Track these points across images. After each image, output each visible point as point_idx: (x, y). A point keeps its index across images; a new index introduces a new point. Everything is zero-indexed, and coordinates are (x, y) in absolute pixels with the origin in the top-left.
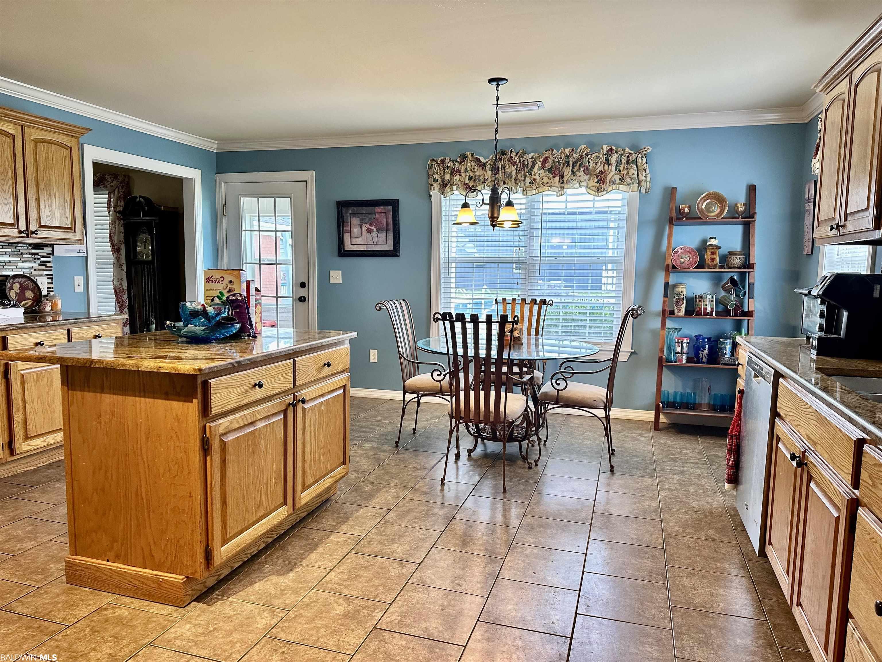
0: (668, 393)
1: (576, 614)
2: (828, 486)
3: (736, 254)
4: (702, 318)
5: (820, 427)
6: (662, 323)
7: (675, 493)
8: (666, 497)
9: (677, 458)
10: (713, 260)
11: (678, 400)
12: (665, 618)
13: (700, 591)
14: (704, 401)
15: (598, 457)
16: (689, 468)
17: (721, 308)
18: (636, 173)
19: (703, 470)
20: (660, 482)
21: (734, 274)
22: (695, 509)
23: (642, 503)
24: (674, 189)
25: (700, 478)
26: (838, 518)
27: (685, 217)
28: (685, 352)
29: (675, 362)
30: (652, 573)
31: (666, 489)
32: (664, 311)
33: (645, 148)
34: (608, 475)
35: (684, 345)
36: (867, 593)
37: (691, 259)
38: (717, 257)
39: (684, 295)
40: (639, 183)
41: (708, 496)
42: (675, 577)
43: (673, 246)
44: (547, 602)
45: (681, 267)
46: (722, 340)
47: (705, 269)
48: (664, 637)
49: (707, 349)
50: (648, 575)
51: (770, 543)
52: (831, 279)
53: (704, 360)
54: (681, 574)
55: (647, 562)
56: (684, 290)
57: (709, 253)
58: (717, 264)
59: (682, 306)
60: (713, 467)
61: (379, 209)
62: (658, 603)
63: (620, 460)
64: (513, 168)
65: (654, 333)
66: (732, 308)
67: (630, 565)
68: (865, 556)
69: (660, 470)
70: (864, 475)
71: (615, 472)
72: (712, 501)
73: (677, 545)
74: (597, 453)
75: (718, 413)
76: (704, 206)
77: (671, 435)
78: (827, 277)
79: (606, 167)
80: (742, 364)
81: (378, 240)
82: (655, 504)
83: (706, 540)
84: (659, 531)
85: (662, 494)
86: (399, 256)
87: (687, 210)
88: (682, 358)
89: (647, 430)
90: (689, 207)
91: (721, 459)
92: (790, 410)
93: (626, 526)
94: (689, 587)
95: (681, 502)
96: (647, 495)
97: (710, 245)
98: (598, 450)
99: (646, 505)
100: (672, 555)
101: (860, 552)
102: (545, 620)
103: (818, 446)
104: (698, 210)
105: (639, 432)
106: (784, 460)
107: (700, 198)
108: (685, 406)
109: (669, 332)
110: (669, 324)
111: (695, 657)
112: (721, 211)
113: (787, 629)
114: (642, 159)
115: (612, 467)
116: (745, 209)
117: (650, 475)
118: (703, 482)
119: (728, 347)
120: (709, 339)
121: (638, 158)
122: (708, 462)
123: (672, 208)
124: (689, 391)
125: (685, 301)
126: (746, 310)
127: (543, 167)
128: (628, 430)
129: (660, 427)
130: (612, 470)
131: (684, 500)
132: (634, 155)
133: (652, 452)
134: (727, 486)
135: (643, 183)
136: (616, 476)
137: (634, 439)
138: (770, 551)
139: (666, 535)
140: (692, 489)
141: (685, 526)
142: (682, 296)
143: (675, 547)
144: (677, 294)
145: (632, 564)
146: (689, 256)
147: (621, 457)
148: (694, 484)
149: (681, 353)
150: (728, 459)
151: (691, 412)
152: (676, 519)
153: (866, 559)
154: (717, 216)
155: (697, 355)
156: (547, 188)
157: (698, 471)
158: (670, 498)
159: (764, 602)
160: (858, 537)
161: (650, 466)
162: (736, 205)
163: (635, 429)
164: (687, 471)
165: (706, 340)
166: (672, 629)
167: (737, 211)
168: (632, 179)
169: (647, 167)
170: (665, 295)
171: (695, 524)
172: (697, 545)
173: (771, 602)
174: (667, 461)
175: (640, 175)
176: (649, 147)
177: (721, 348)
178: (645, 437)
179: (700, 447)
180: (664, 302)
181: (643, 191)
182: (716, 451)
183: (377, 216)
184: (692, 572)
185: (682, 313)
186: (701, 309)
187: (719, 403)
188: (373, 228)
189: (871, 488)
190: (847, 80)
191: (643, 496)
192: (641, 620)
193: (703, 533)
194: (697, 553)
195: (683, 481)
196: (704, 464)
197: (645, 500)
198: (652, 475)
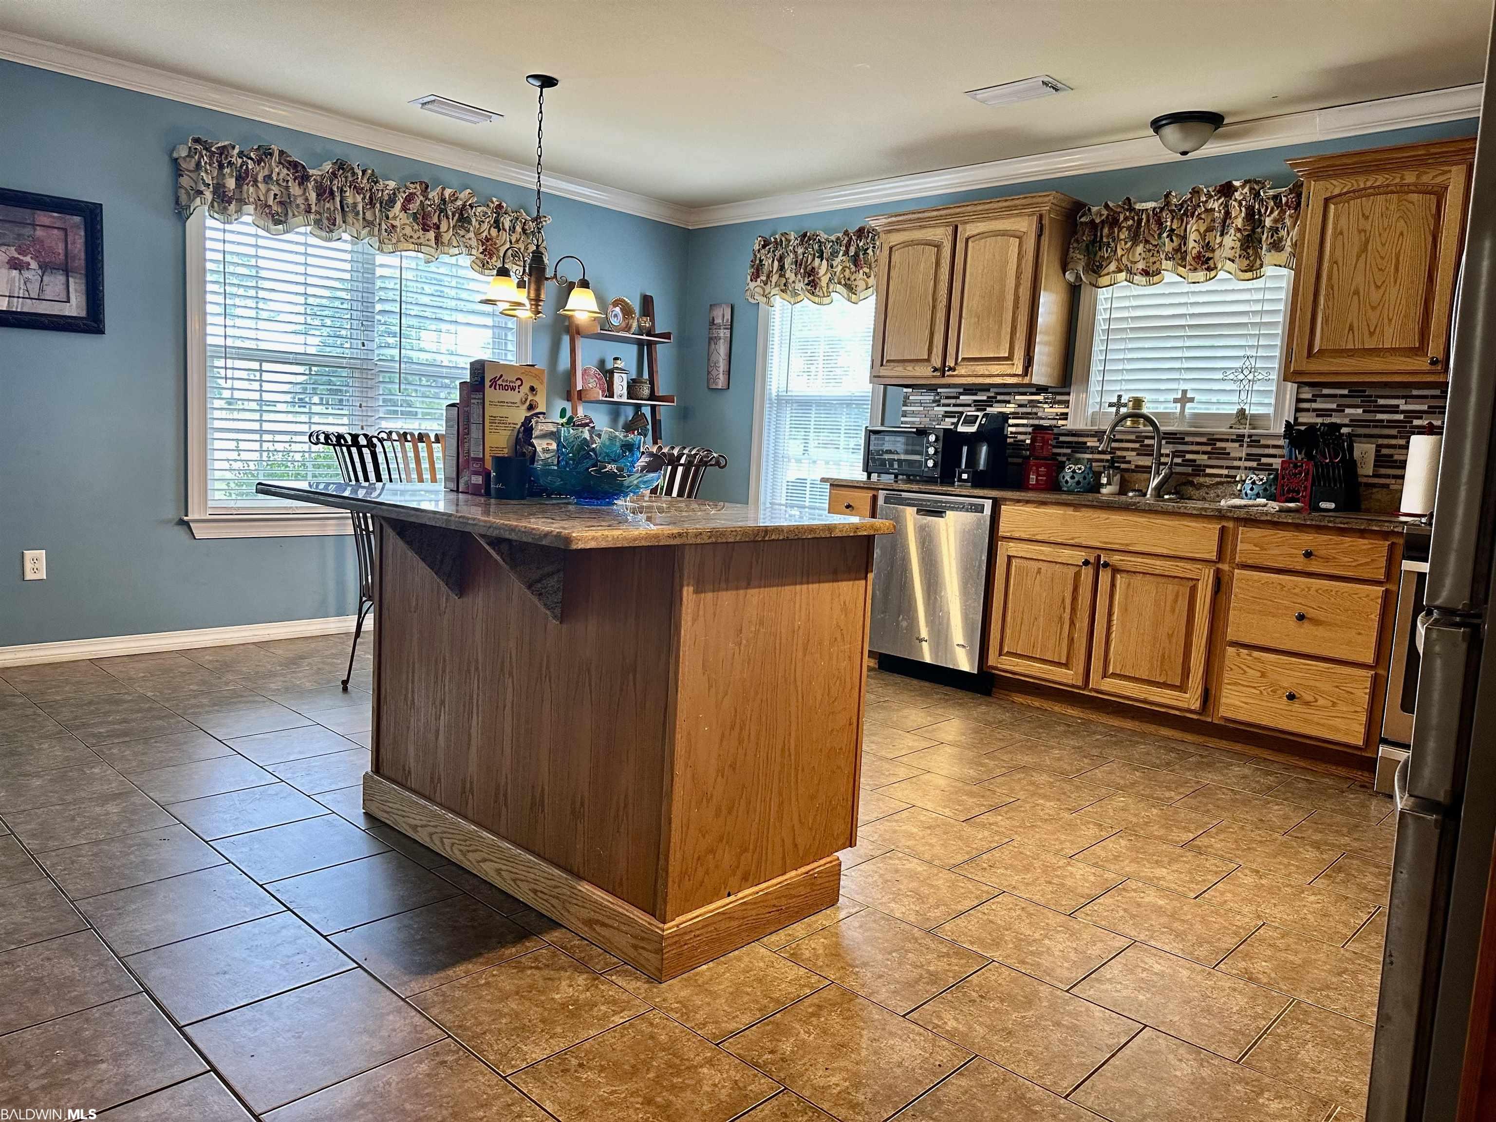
3: (644, 383)
33: (545, 217)
37: (598, 385)
51: (1003, 654)
57: (616, 378)
61: (43, 218)
64: (359, 198)
68: (1254, 597)
79: (494, 232)
81: (41, 290)
86: (102, 332)
92: (1046, 529)
97: (616, 367)
101: (1245, 597)
127: (404, 209)
132: (531, 223)
138: (1003, 661)
146: (595, 381)
154: (625, 330)
156: (412, 246)
183: (39, 232)
188: (28, 259)
189: (1258, 552)
190: (944, 230)
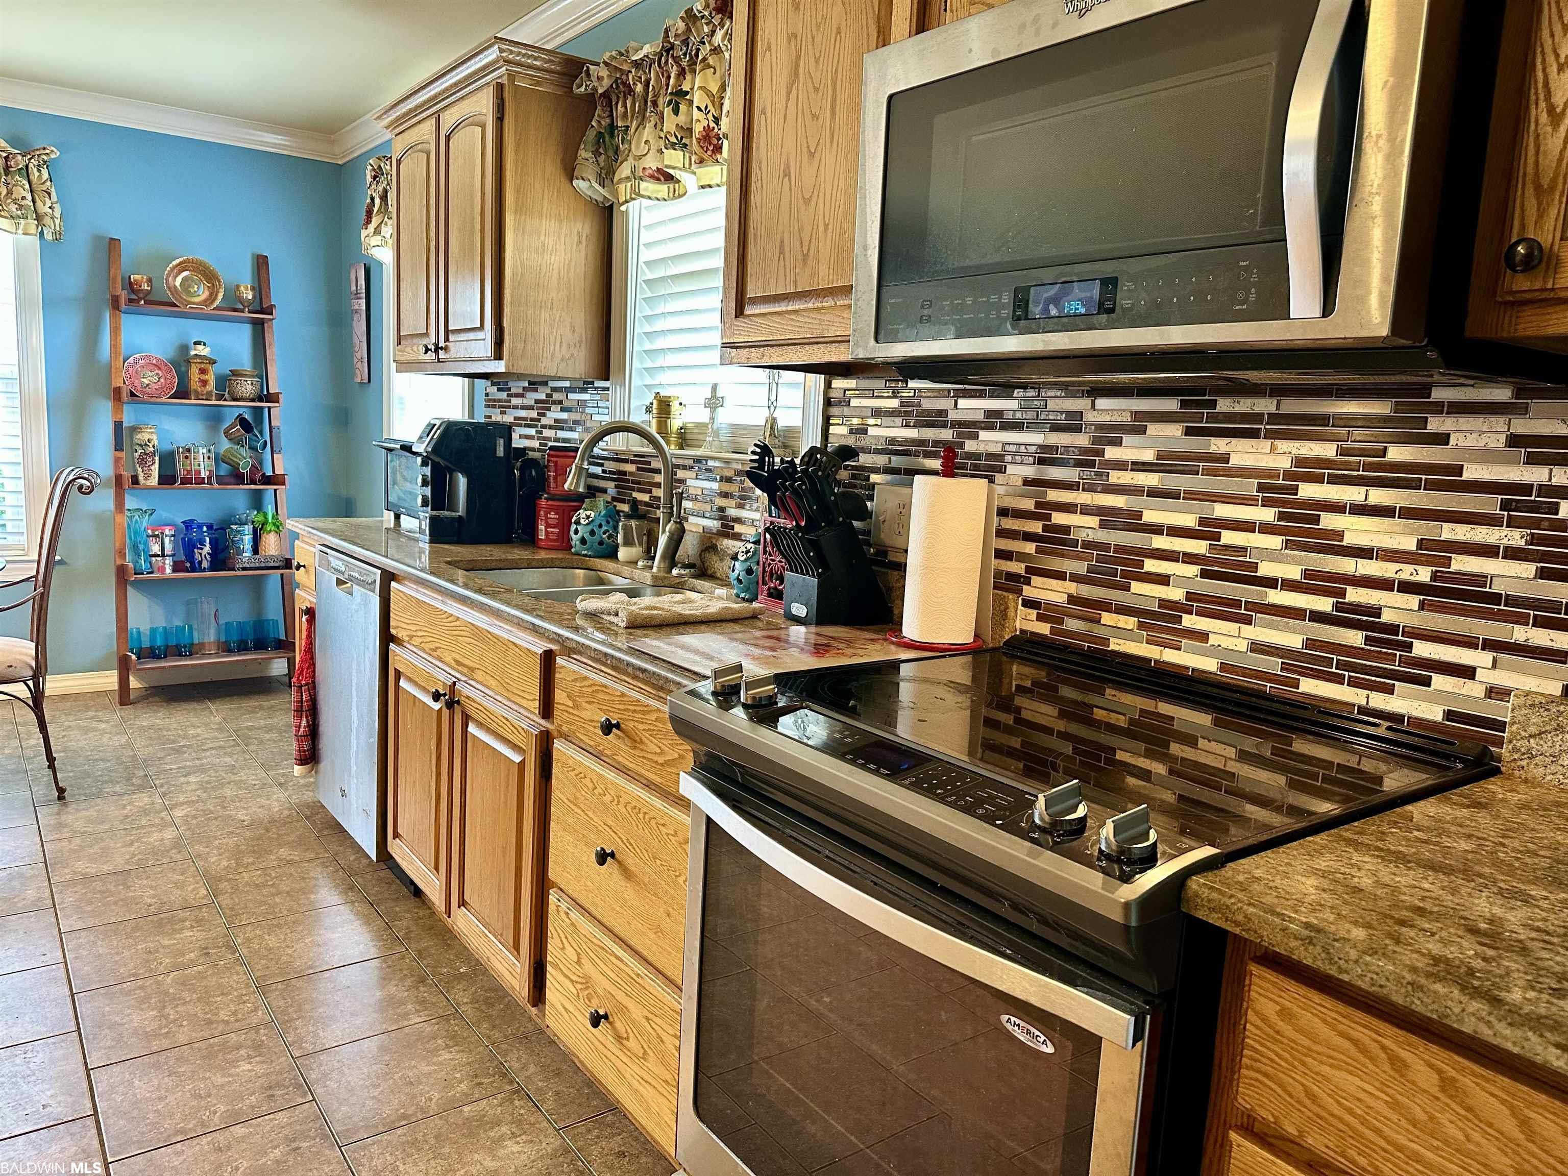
0: (139, 633)
1: (88, 1071)
2: (501, 724)
3: (246, 375)
4: (194, 489)
5: (479, 644)
6: (116, 501)
7: (200, 806)
8: (187, 816)
9: (184, 746)
10: (204, 383)
11: (159, 642)
12: (256, 1010)
13: (298, 947)
14: (209, 638)
15: (22, 779)
16: (209, 758)
17: (224, 469)
18: (29, 197)
19: (235, 757)
20: (165, 794)
21: (245, 410)
22: (246, 823)
23: (145, 840)
24: (114, 244)
25: (235, 771)
26: (522, 764)
27: (144, 298)
28: (170, 553)
29: (148, 573)
30: (206, 948)
31: (182, 804)
32: (119, 479)
33: (44, 149)
34: (55, 807)
35: (167, 540)
36: (576, 846)
37: (162, 380)
38: (211, 378)
39: (154, 446)
40: (39, 218)
41: (260, 796)
42: (249, 940)
43: (123, 351)
44: (15, 1076)
45: (144, 393)
46: (234, 527)
47: (190, 399)
48: (264, 1038)
49: (208, 545)
50: (201, 956)
51: (396, 835)
52: (442, 428)
53: (205, 564)
54: (257, 932)
55: (191, 934)
56: (154, 437)
57: (194, 370)
58: (211, 391)
59: (152, 468)
60: (252, 747)
62: (236, 990)
63: (71, 774)
65: (99, 519)
66: (245, 470)
67: (161, 950)
68: (569, 800)
69: (159, 773)
70: (560, 696)
71: (68, 799)
72: (268, 802)
73: (236, 889)
74: (16, 772)
75: (234, 656)
76: (178, 283)
77: (155, 708)
78: (435, 425)
80: (304, 566)
82: (169, 834)
83: (280, 867)
84: (194, 877)
85: (178, 813)
87: (145, 287)
88: (164, 563)
89: (105, 708)
90: (150, 281)
91: (260, 731)
92: (418, 628)
93: (129, 887)
94: (279, 948)
95: (216, 819)
96: (149, 823)
97: (196, 355)
98: (14, 766)
99: (155, 841)
100: (232, 909)
101: (562, 796)
102: (25, 1109)
103: (478, 671)
104: (169, 288)
105: (91, 714)
106: (414, 703)
107: (171, 266)
108: (178, 651)
109: (131, 518)
110: (131, 502)
111: (324, 1044)
112: (211, 294)
113: (437, 950)
114: (39, 171)
115: (61, 791)
116: (254, 297)
117: (141, 788)
118: (242, 775)
119: (248, 539)
120: (210, 527)
121: (31, 165)
122: (240, 741)
123: (115, 278)
124: (177, 622)
125: (157, 459)
126: (269, 473)
128: (66, 715)
129: (131, 697)
130: (61, 797)
131: (220, 814)
132: (19, 157)
133: (129, 745)
134: (298, 770)
135: (47, 221)
136: (71, 808)
137: (86, 730)
138: (396, 848)
139: (212, 881)
140: (228, 792)
141: (237, 854)
142: (152, 449)
143: (233, 893)
144: (141, 445)
145: (164, 947)
146: (157, 374)
147: (70, 768)
148: (229, 783)
149: (163, 556)
150: (296, 726)
151: (186, 660)
152: (219, 848)
153: (571, 802)
154: (204, 303)
155: (190, 556)
157: (228, 759)
158: (195, 817)
159: (394, 926)
160: (557, 778)
161: (136, 772)
162: (238, 287)
163: (79, 711)
164: (208, 763)
165: (205, 529)
166: (273, 1021)
167: (240, 300)
168: (21, 207)
169: (53, 189)
170: (118, 447)
171: (253, 846)
172: (268, 878)
173: (405, 923)
174: (166, 756)
175: (39, 204)
176: (53, 148)
177: (233, 541)
178: (107, 722)
179: (218, 719)
180: (117, 460)
181: (48, 236)
182: (247, 720)
184: (275, 922)
185: (154, 481)
186: (189, 472)
187: (235, 637)
189: (571, 710)
190: (430, 124)
191: (143, 827)
192: (216, 1029)
193: (273, 857)
194: (273, 890)
195: (208, 782)
196: (233, 746)
197: (149, 833)
198: (145, 786)
